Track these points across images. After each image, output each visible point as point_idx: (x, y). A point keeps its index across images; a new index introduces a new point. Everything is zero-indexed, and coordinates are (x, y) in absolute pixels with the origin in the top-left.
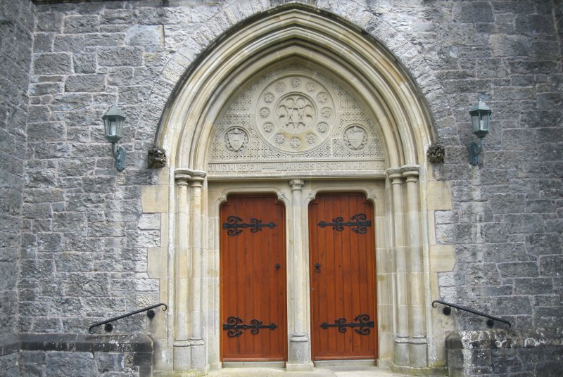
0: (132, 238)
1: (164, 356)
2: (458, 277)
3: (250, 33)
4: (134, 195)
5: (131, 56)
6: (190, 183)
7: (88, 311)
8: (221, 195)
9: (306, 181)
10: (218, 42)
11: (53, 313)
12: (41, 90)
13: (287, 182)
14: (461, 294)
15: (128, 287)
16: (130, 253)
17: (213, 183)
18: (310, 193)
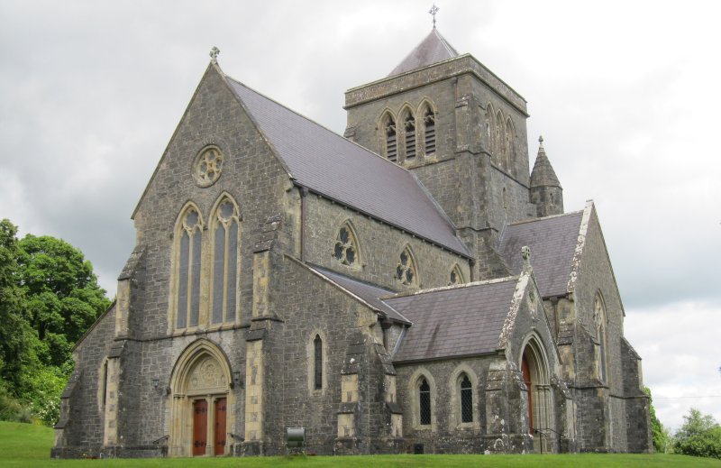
0: (163, 415)
1: (169, 451)
2: (236, 425)
3: (191, 348)
4: (164, 403)
5: (163, 358)
6: (179, 398)
7: (155, 438)
8: (192, 401)
9: (212, 395)
10: (183, 352)
11: (147, 439)
12: (145, 370)
13: (206, 395)
14: (236, 431)
15: (162, 430)
16: (163, 420)
17: (189, 397)
18: (213, 399)
